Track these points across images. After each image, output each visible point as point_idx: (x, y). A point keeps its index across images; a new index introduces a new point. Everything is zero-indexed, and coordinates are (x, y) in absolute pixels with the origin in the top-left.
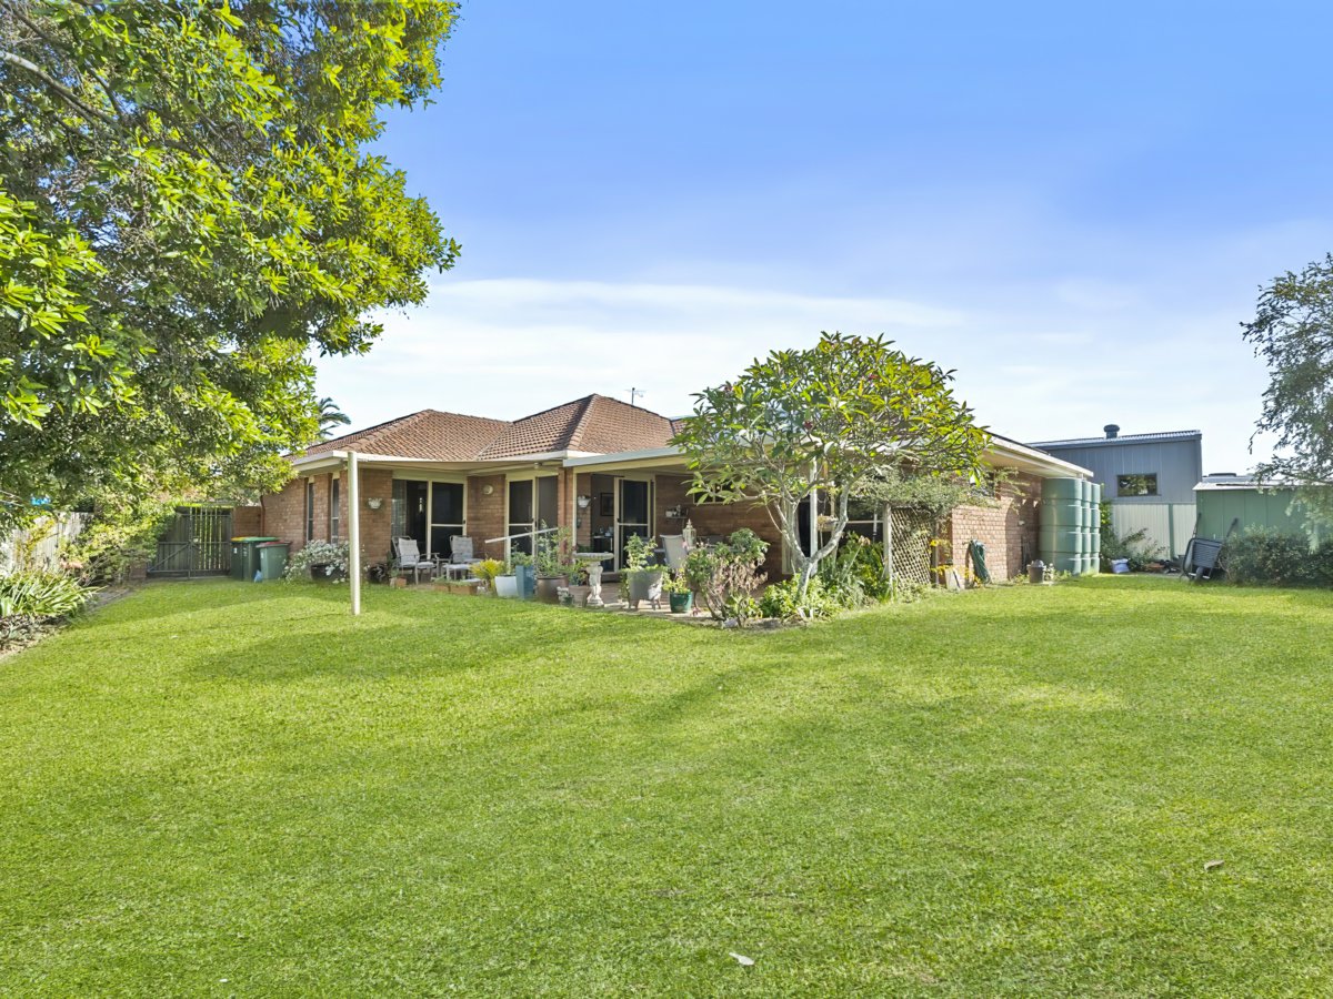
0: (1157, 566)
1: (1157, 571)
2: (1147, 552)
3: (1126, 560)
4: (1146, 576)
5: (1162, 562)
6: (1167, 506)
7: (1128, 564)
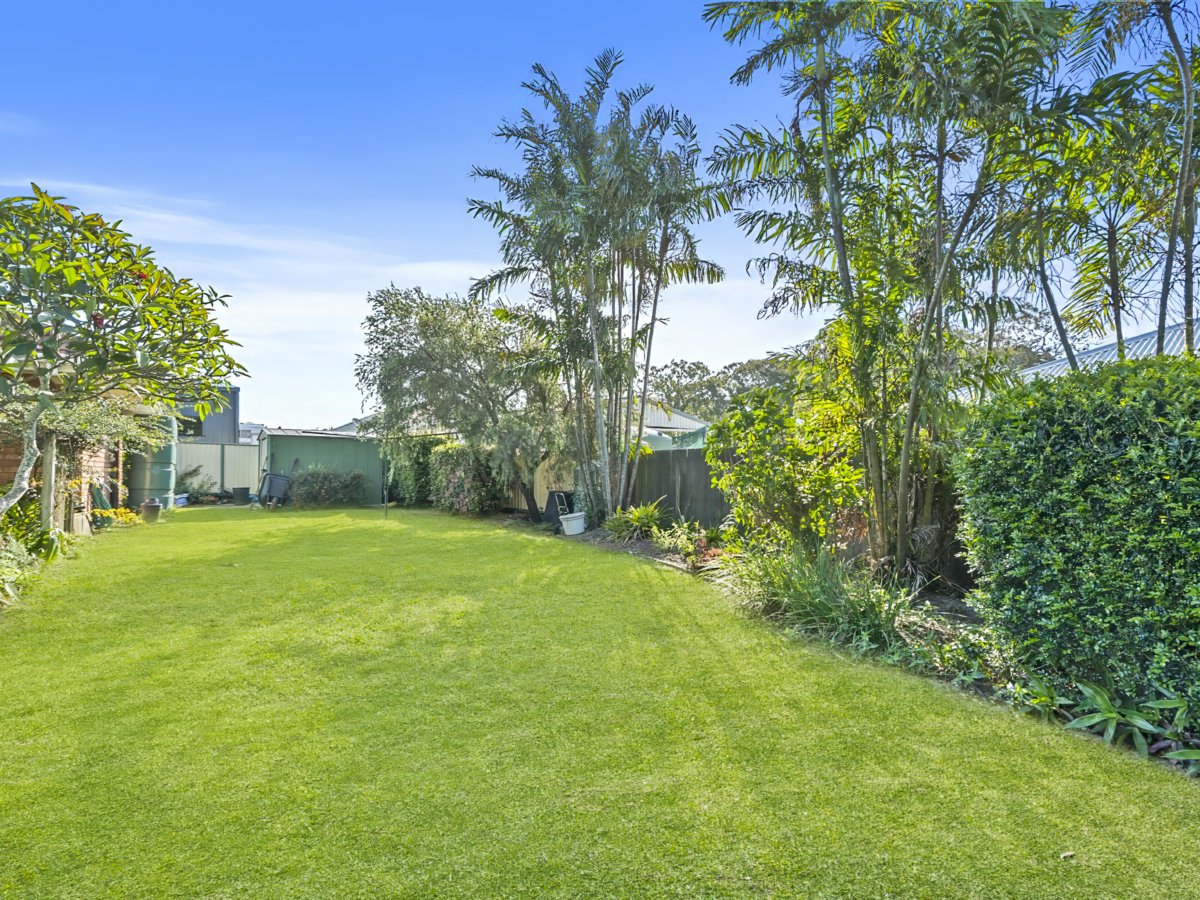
0: (213, 498)
1: (213, 503)
2: (201, 486)
3: (186, 495)
4: (206, 508)
5: (216, 495)
6: (219, 447)
7: (188, 498)
